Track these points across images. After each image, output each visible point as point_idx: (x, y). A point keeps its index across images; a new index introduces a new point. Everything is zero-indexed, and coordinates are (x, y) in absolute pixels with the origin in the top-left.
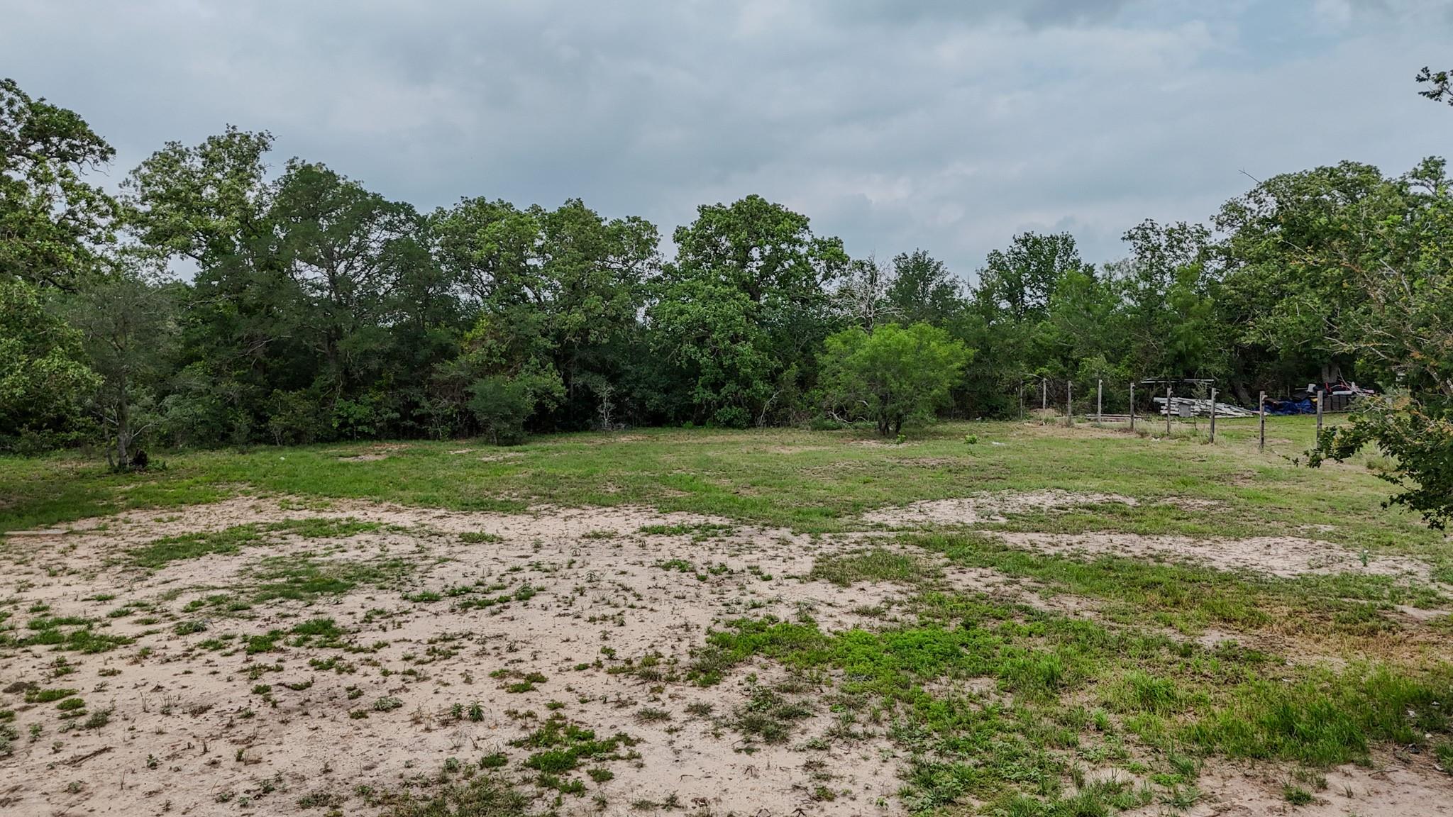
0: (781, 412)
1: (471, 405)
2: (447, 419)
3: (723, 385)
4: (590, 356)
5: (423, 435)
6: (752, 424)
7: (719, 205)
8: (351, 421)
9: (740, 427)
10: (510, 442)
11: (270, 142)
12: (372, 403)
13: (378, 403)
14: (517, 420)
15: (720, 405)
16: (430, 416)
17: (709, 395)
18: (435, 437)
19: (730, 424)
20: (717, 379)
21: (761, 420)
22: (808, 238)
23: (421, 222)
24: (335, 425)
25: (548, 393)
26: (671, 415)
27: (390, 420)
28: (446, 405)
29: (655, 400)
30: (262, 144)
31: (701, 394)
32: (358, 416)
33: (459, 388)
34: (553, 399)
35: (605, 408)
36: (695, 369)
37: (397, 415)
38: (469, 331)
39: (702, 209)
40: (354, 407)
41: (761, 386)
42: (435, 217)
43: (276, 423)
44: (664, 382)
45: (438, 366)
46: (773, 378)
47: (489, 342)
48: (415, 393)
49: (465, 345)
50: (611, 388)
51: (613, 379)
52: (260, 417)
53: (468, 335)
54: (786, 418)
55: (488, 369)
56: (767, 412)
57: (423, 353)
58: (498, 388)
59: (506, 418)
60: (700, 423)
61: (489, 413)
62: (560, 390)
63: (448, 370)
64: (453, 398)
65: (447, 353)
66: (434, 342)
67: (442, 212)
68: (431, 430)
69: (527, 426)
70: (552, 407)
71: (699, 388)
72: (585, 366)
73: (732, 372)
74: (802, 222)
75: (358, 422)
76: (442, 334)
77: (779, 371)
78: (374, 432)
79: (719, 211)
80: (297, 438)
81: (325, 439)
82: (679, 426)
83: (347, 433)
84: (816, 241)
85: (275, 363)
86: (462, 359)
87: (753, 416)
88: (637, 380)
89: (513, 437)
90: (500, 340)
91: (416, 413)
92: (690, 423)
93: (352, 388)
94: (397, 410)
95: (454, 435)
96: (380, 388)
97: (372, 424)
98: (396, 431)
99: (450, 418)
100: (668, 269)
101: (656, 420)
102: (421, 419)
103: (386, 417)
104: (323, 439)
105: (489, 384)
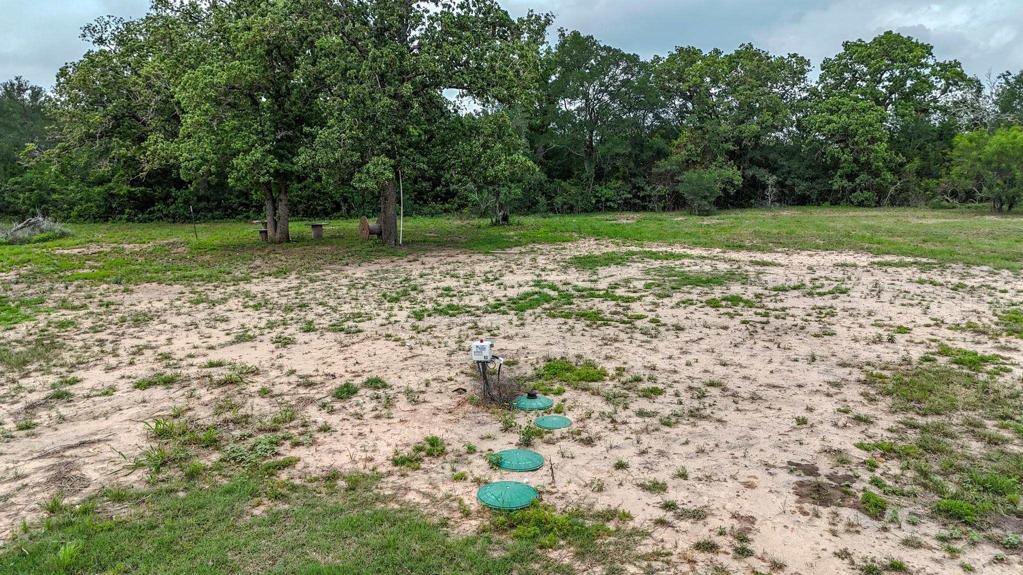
0: (903, 195)
1: (681, 189)
2: (661, 198)
3: (857, 176)
4: (757, 155)
5: (644, 209)
6: (878, 204)
7: (860, 40)
8: (603, 199)
9: (869, 206)
10: (708, 213)
11: (553, 19)
12: (615, 188)
13: (619, 188)
14: (710, 199)
15: (854, 191)
16: (650, 196)
17: (845, 183)
18: (653, 210)
19: (861, 204)
20: (852, 171)
21: (886, 201)
22: (931, 62)
23: (644, 66)
24: (594, 202)
25: (730, 182)
26: (814, 197)
27: (626, 199)
28: (661, 189)
29: (802, 187)
30: (548, 22)
31: (837, 183)
32: (607, 196)
33: (671, 177)
34: (733, 186)
35: (771, 191)
36: (836, 163)
37: (629, 196)
38: (676, 139)
39: (846, 45)
40: (605, 191)
41: (889, 176)
42: (653, 62)
43: (559, 200)
44: (810, 173)
45: (658, 162)
46: (897, 170)
47: (690, 146)
48: (640, 182)
49: (674, 150)
50: (775, 177)
51: (773, 171)
52: (549, 198)
53: (676, 143)
54: (906, 200)
55: (688, 164)
56: (891, 195)
57: (647, 154)
58: (698, 177)
59: (705, 197)
60: (835, 203)
61: (695, 194)
62: (738, 181)
63: (663, 165)
64: (665, 185)
65: (661, 154)
66: (654, 148)
67: (657, 59)
68: (651, 205)
69: (717, 203)
70: (732, 192)
71: (837, 178)
72: (753, 162)
73: (866, 166)
74: (928, 50)
75: (607, 200)
76: (659, 141)
77: (902, 165)
78: (616, 206)
79: (860, 44)
80: (571, 210)
81: (588, 210)
82: (819, 205)
83: (601, 206)
84: (938, 64)
85: (551, 163)
86: (674, 158)
87: (880, 199)
88: (789, 173)
90: (697, 145)
91: (642, 194)
92: (828, 203)
93: (600, 176)
94: (629, 193)
95: (664, 209)
96: (618, 178)
97: (614, 201)
98: (629, 206)
99: (663, 197)
100: (814, 92)
101: (802, 201)
102: (643, 198)
103: (623, 197)
104: (585, 211)
105: (690, 175)
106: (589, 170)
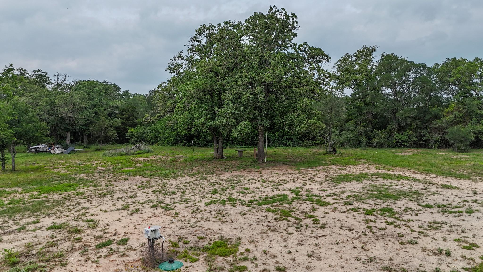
1: (447, 136)
2: (436, 141)
5: (427, 147)
10: (463, 151)
11: (376, 49)
12: (408, 135)
13: (410, 135)
14: (466, 143)
16: (430, 140)
18: (432, 147)
23: (429, 69)
24: (394, 142)
27: (414, 141)
28: (436, 136)
30: (374, 50)
32: (402, 139)
33: (442, 130)
37: (417, 139)
38: (447, 108)
40: (401, 136)
42: (434, 67)
43: (374, 141)
45: (433, 122)
47: (455, 112)
48: (424, 132)
49: (445, 114)
52: (370, 139)
53: (447, 110)
55: (454, 123)
57: (427, 117)
58: (459, 130)
59: (461, 142)
61: (454, 140)
63: (437, 123)
64: (439, 134)
65: (437, 117)
66: (432, 113)
67: (437, 65)
68: (430, 145)
69: (471, 145)
75: (403, 141)
76: (436, 110)
78: (408, 145)
80: (381, 146)
83: (398, 145)
85: (375, 121)
86: (443, 119)
89: (464, 150)
90: (460, 112)
91: (424, 139)
93: (400, 129)
94: (417, 137)
95: (439, 147)
96: (411, 130)
97: (407, 142)
98: (416, 145)
99: (438, 141)
102: (426, 141)
103: (412, 140)
104: (389, 147)
105: (454, 129)
106: (393, 124)
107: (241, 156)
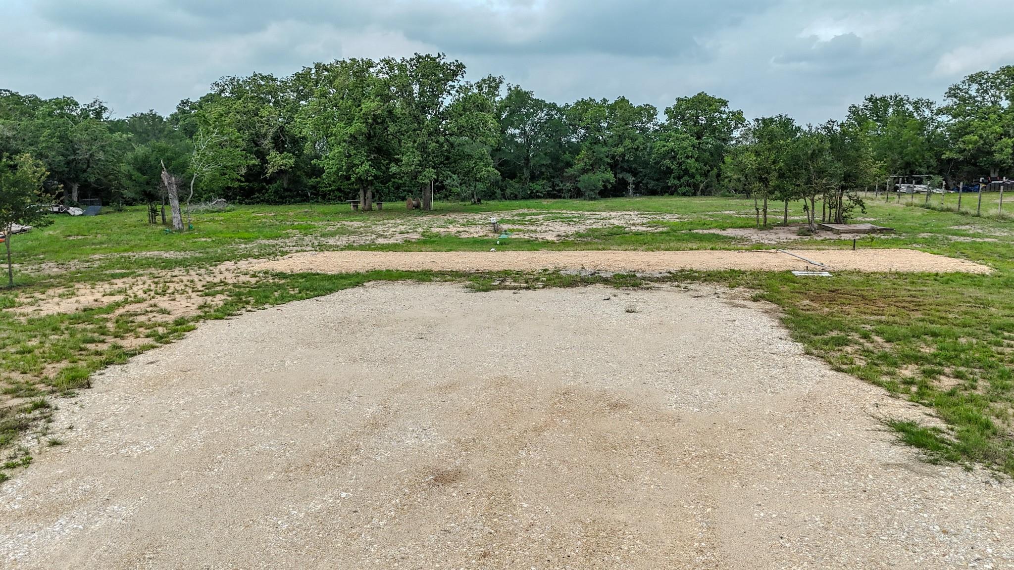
0: (708, 189)
1: (579, 185)
3: (682, 177)
4: (625, 165)
5: (560, 197)
6: (694, 194)
7: (686, 97)
8: (534, 191)
9: (689, 196)
10: (593, 199)
11: (503, 80)
12: (542, 185)
13: (544, 185)
14: (595, 191)
15: (681, 186)
16: (562, 189)
17: (676, 182)
18: (564, 198)
19: (684, 194)
20: (679, 175)
21: (699, 193)
22: (727, 111)
23: (559, 110)
24: (529, 193)
25: (608, 181)
26: (659, 190)
27: (549, 191)
28: (569, 185)
29: (652, 184)
30: (500, 81)
31: (671, 182)
32: (537, 189)
33: (574, 178)
34: (610, 183)
35: (631, 187)
36: (669, 171)
37: (551, 189)
38: (578, 155)
39: (678, 100)
40: (535, 186)
41: (698, 177)
42: (565, 108)
43: (508, 191)
44: (656, 176)
45: (566, 170)
46: (706, 175)
47: (586, 160)
48: (557, 181)
49: (576, 161)
50: (633, 179)
51: (634, 175)
52: (502, 190)
53: (577, 157)
54: (710, 192)
55: (584, 171)
56: (702, 189)
57: (561, 165)
58: (589, 178)
59: (592, 190)
60: (672, 194)
61: (586, 188)
62: (613, 180)
63: (570, 171)
64: (571, 183)
65: (569, 165)
66: (565, 161)
67: (567, 105)
68: (563, 195)
69: (599, 194)
70: (609, 186)
71: (672, 179)
72: (623, 170)
73: (686, 172)
74: (724, 103)
75: (537, 192)
76: (567, 156)
77: (709, 171)
78: (542, 195)
79: (685, 100)
81: (526, 198)
82: (662, 195)
83: (533, 196)
84: (732, 113)
85: (503, 168)
86: (575, 167)
87: (695, 191)
88: (645, 176)
89: (595, 198)
90: (589, 159)
91: (557, 188)
92: (667, 194)
93: (533, 178)
94: (550, 187)
95: (571, 197)
96: (543, 179)
97: (541, 192)
98: (550, 195)
99: (570, 190)
100: (662, 126)
101: (653, 193)
102: (559, 191)
103: (546, 190)
104: (524, 198)
105: (585, 177)
106: (527, 173)
107: (380, 209)
